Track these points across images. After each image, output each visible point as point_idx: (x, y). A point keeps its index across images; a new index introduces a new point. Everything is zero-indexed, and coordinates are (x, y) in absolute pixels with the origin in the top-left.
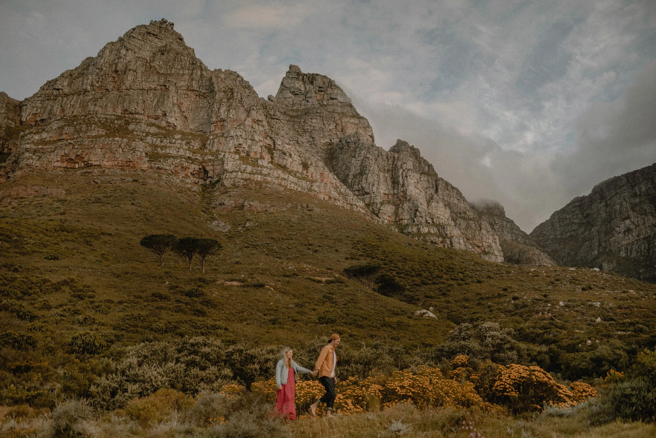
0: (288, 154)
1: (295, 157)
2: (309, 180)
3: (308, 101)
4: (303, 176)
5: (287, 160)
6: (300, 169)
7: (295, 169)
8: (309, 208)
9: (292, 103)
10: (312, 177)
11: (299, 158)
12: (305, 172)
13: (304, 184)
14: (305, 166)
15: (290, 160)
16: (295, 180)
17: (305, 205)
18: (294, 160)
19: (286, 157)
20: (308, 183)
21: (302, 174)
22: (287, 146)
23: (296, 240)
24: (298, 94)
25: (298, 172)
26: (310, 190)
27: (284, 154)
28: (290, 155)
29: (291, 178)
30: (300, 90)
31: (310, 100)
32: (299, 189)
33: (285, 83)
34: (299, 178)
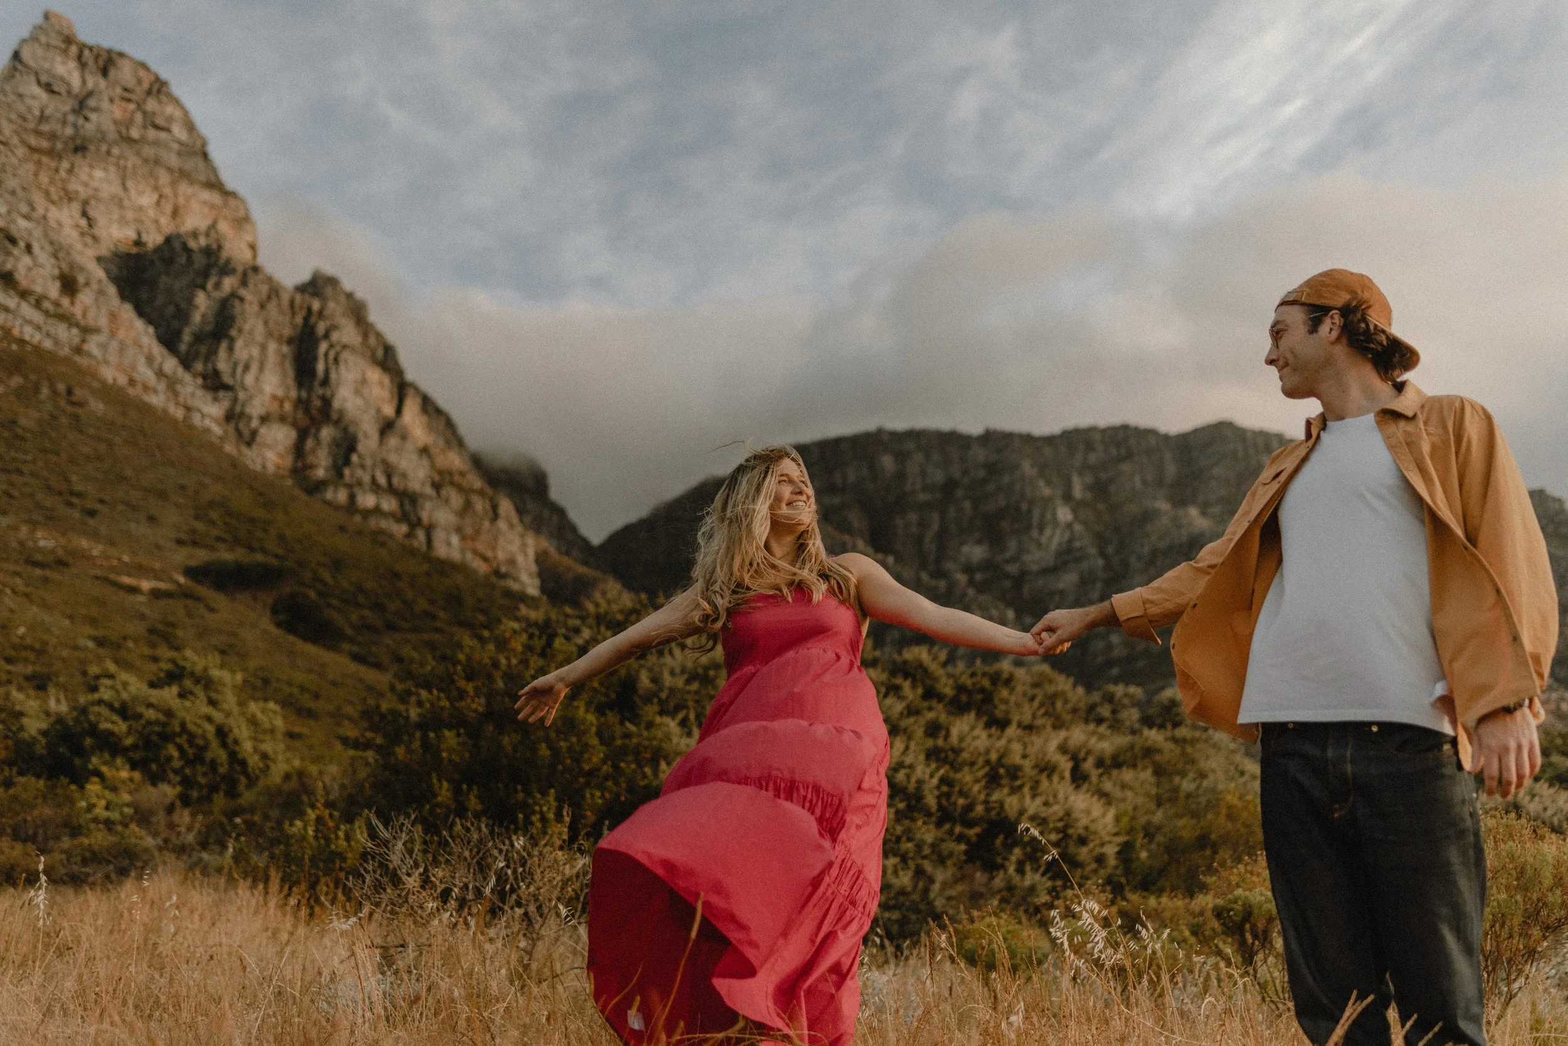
0: (22, 244)
1: (42, 255)
2: (78, 325)
3: (86, 119)
4: (60, 311)
5: (17, 259)
6: (54, 290)
7: (38, 289)
8: (74, 399)
9: (37, 113)
10: (84, 315)
11: (52, 260)
12: (65, 302)
13: (62, 331)
14: (69, 285)
15: (27, 260)
16: (37, 317)
17: (61, 387)
18: (36, 264)
19: (16, 252)
20: (75, 331)
21: (57, 304)
22: (23, 223)
23: (33, 475)
24: (59, 94)
25: (46, 298)
26: (78, 350)
27: (13, 241)
28: (29, 249)
29: (27, 310)
30: (68, 84)
31: (93, 117)
32: (48, 344)
33: (26, 55)
34: (47, 313)
